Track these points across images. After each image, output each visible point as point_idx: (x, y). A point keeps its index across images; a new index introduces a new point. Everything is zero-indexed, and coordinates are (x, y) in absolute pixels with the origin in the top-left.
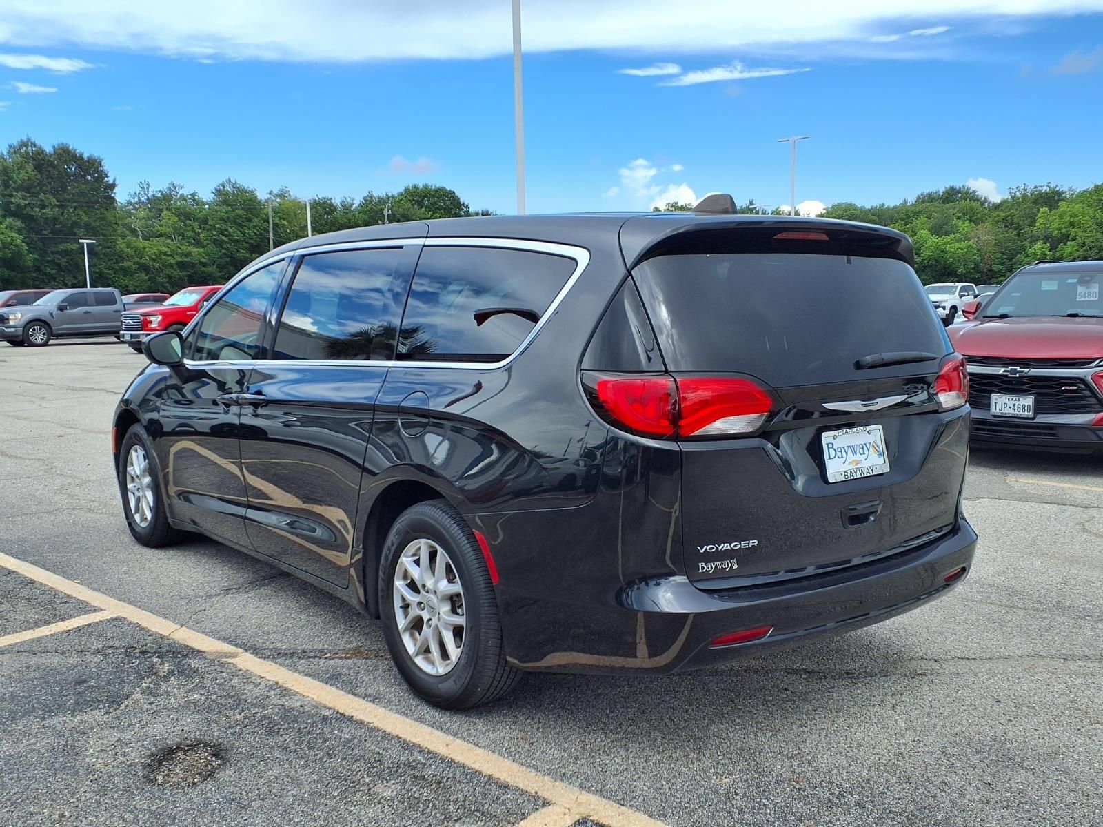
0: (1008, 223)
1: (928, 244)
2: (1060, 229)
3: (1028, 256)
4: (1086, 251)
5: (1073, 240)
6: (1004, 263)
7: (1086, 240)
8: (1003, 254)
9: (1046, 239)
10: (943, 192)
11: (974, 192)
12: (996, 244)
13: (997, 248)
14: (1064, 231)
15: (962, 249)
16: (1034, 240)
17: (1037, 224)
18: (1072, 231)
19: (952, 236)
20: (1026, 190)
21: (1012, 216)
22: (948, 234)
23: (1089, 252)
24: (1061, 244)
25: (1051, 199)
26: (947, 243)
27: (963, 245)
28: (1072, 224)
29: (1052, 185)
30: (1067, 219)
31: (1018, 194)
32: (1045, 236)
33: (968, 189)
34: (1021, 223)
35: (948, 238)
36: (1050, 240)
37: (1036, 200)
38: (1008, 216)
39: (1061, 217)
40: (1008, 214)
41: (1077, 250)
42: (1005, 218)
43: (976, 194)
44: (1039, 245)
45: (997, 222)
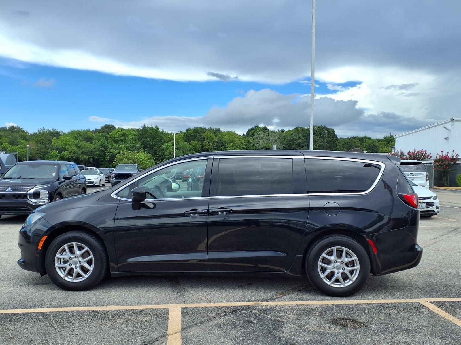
0: (41, 142)
1: (9, 149)
2: (62, 146)
3: (50, 155)
4: (72, 154)
5: (67, 150)
6: (41, 158)
7: (72, 151)
8: (41, 154)
9: (57, 149)
10: (9, 128)
11: (22, 128)
12: (37, 150)
13: (38, 152)
14: (63, 147)
15: (24, 152)
16: (52, 150)
17: (53, 143)
18: (67, 147)
19: (19, 146)
20: (44, 130)
21: (42, 139)
22: (17, 145)
23: (74, 155)
24: (63, 152)
25: (56, 134)
26: (17, 149)
27: (24, 150)
28: (66, 145)
29: (54, 129)
30: (64, 142)
31: (41, 131)
32: (57, 148)
33: (19, 127)
34: (46, 143)
35: (17, 147)
36: (59, 150)
37: (50, 134)
38: (41, 140)
39: (62, 141)
40: (41, 139)
41: (69, 154)
42: (40, 140)
43: (23, 129)
44: (54, 152)
45: (37, 142)
